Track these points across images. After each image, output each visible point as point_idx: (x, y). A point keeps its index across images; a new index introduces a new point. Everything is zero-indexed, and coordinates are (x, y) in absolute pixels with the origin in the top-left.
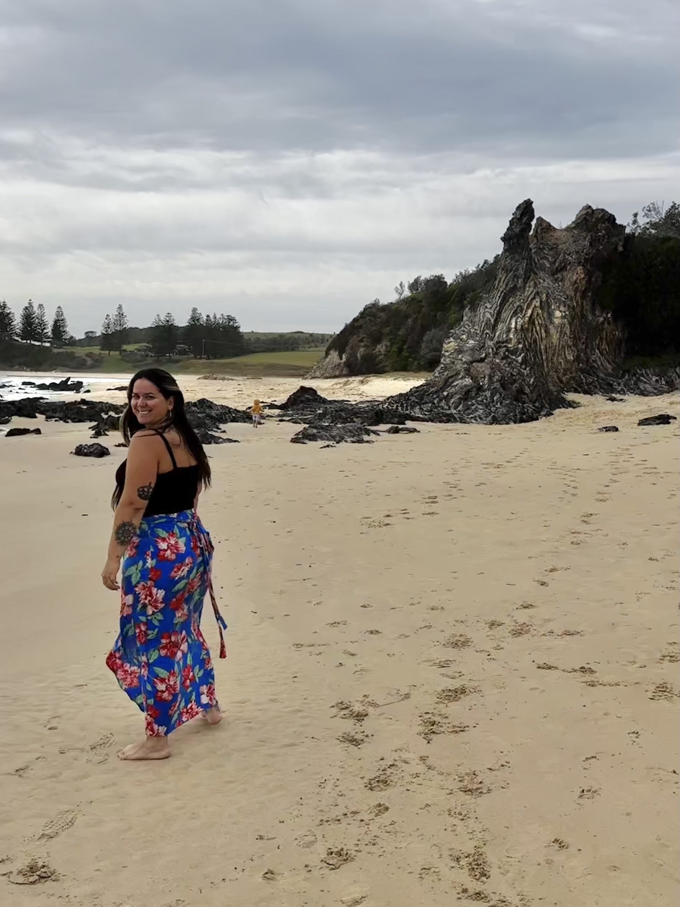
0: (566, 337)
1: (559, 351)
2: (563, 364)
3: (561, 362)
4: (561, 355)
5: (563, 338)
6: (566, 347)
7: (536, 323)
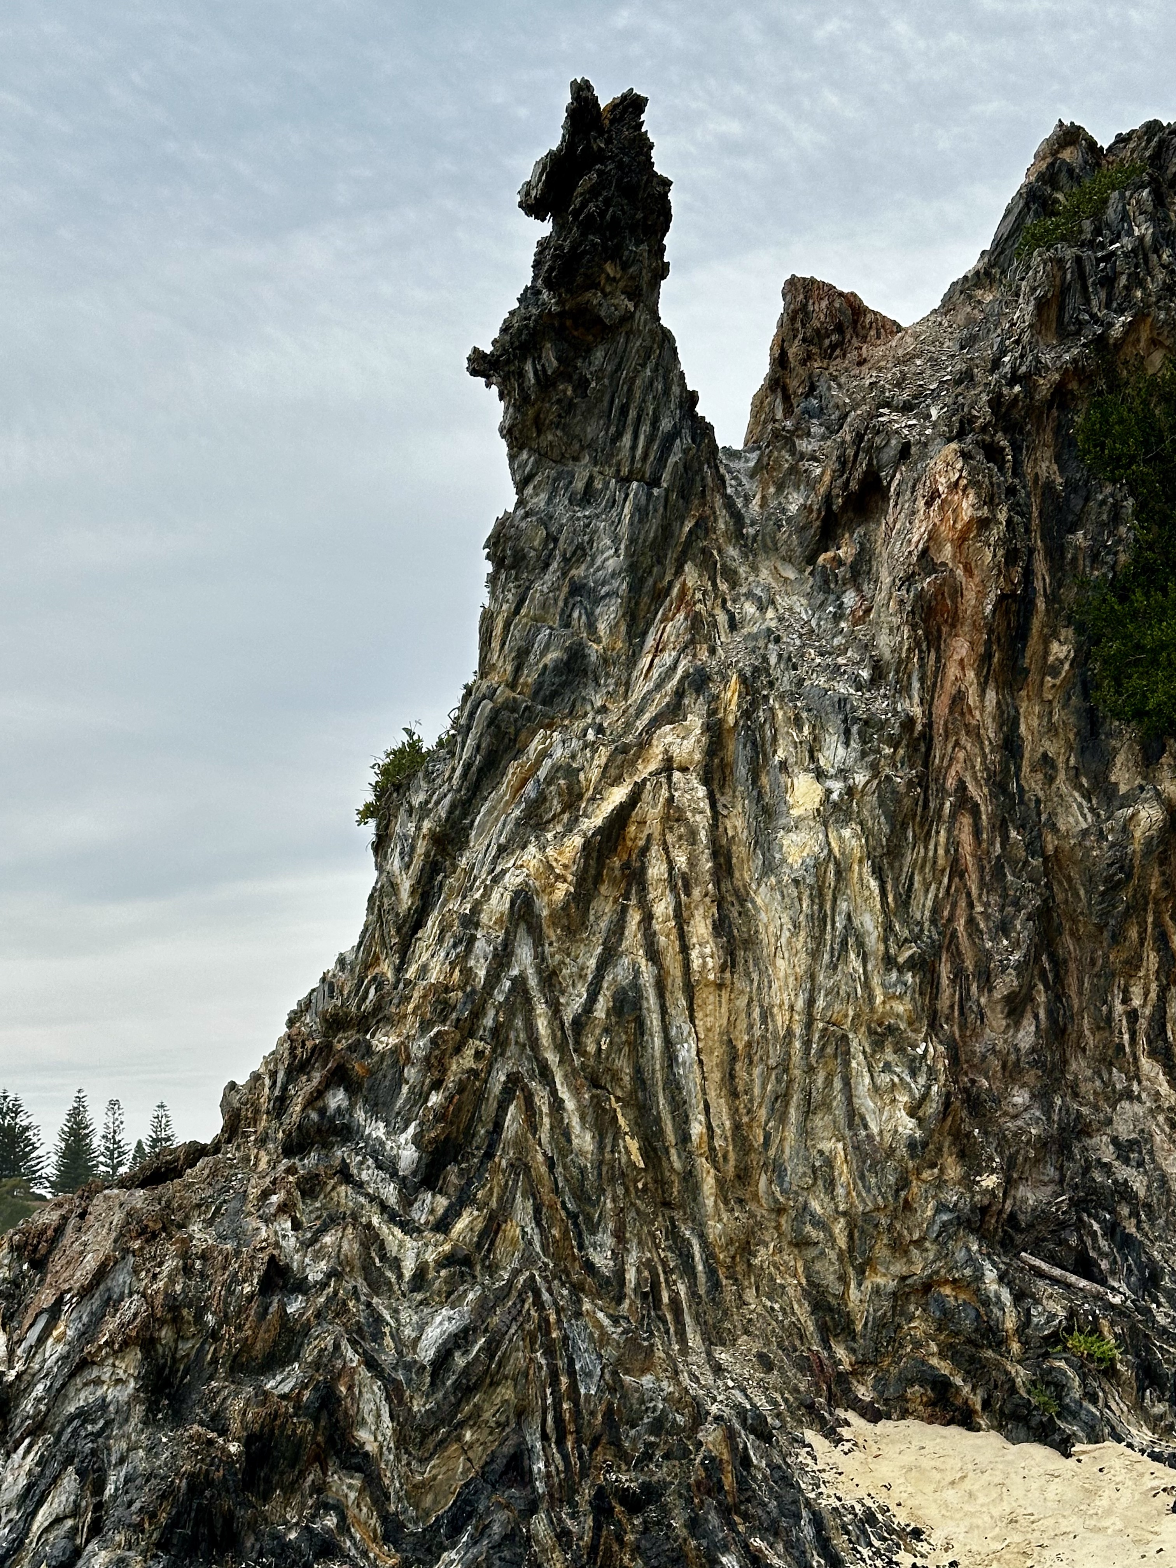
0: (854, 962)
1: (810, 1070)
2: (843, 1173)
3: (829, 1163)
4: (827, 1106)
5: (833, 967)
6: (858, 1043)
7: (656, 870)
